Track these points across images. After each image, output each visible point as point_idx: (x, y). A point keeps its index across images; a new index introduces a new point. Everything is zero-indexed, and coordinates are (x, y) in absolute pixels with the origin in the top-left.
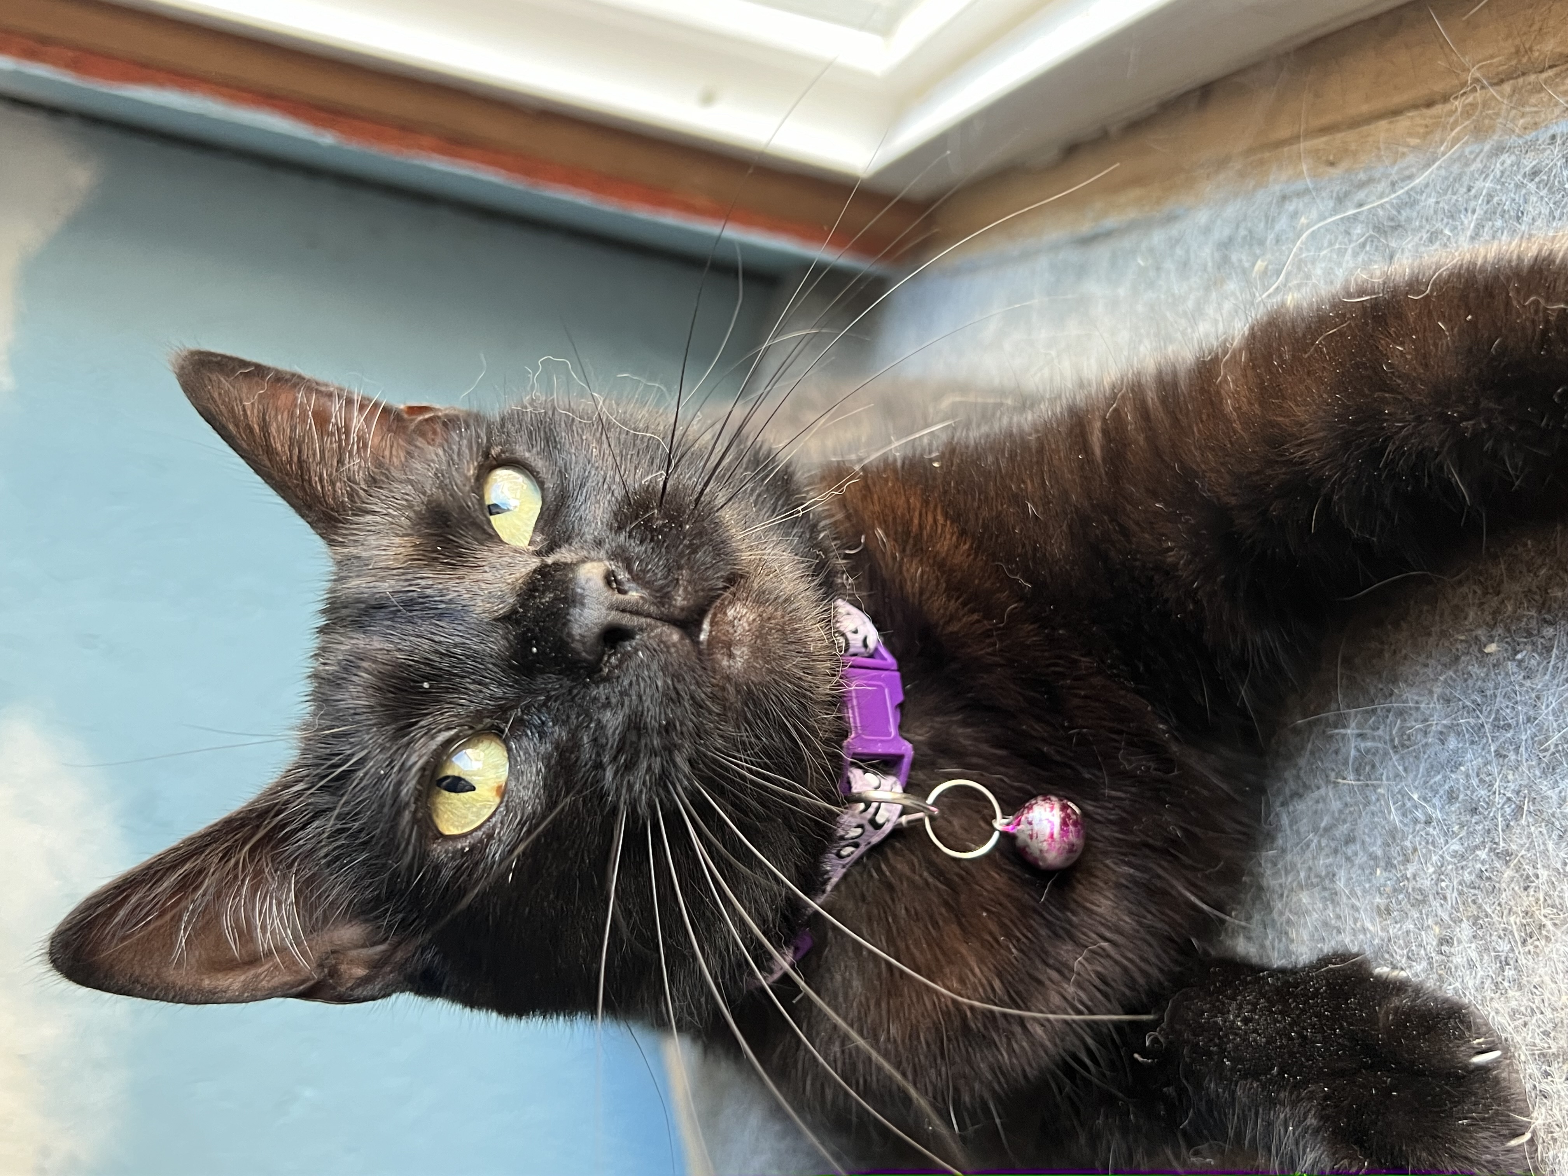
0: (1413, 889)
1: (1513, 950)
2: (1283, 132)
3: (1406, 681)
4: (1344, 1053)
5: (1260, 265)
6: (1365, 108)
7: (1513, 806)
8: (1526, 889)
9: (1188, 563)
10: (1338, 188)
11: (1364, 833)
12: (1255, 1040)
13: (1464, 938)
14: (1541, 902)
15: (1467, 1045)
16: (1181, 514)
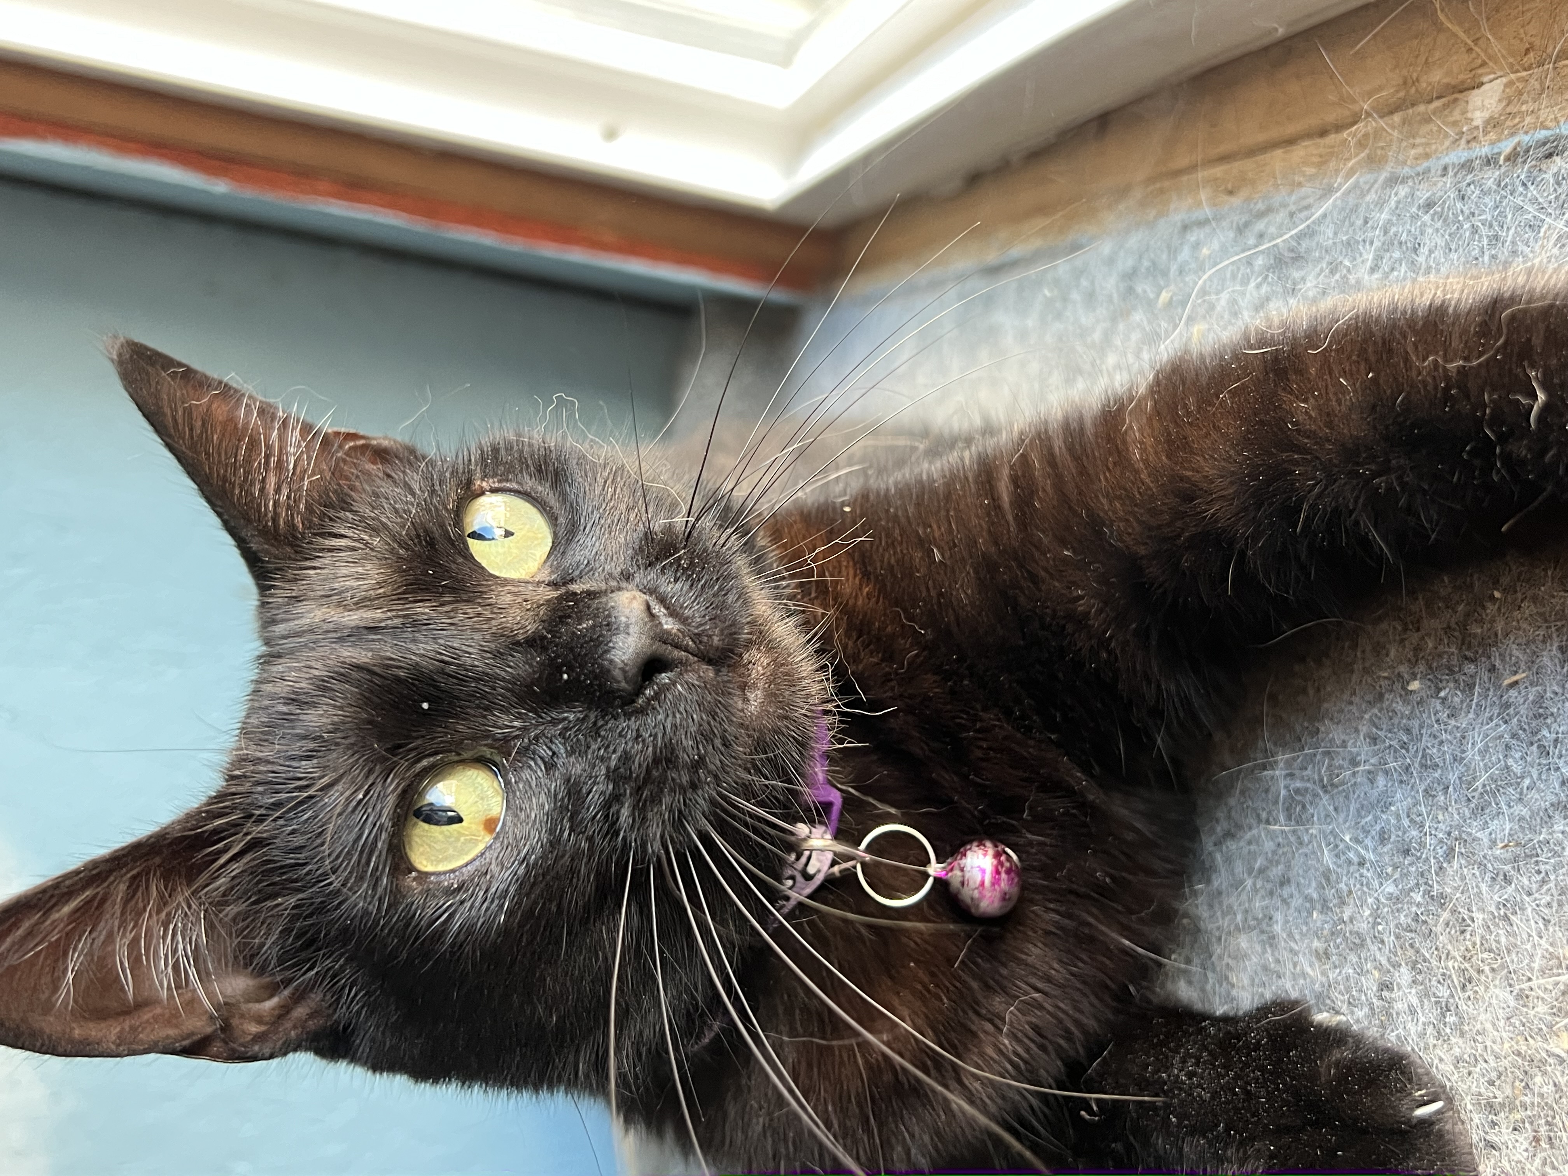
0: (1351, 932)
1: (1453, 996)
2: (1182, 162)
3: (1331, 719)
4: (1288, 1110)
5: (1165, 296)
6: (1262, 137)
7: (1445, 848)
8: (1463, 932)
9: (1100, 611)
10: (1236, 218)
11: (1298, 875)
12: (1200, 1096)
13: (1404, 983)
14: (1478, 946)
15: (1409, 1098)
16: (1090, 563)
